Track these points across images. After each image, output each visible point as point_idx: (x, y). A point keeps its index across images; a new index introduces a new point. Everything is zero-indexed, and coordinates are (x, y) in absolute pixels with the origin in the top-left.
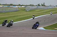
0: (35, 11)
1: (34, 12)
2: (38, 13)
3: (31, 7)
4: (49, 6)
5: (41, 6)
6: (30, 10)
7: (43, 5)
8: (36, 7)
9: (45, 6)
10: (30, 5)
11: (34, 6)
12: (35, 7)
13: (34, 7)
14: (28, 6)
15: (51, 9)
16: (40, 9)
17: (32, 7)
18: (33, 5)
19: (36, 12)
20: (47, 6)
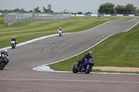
0: (29, 25)
1: (25, 29)
2: (36, 29)
3: (18, 16)
4: (61, 13)
5: (43, 13)
6: (15, 22)
7: (46, 11)
8: (31, 15)
9: (51, 12)
10: (16, 11)
11: (25, 12)
12: (28, 14)
13: (25, 14)
14: (10, 12)
15: (66, 19)
16: (41, 20)
17: (20, 14)
18: (22, 11)
19: (30, 28)
20: (57, 13)
